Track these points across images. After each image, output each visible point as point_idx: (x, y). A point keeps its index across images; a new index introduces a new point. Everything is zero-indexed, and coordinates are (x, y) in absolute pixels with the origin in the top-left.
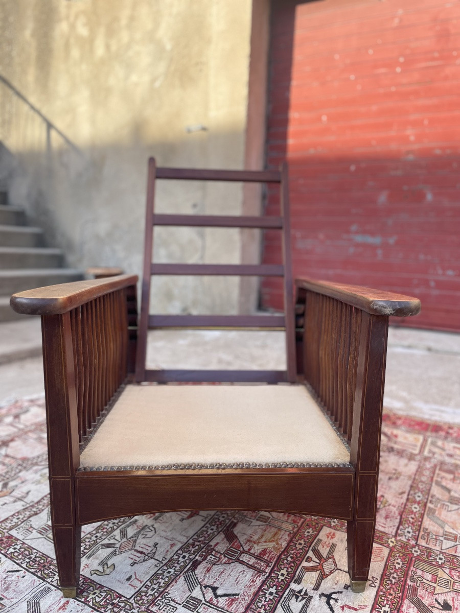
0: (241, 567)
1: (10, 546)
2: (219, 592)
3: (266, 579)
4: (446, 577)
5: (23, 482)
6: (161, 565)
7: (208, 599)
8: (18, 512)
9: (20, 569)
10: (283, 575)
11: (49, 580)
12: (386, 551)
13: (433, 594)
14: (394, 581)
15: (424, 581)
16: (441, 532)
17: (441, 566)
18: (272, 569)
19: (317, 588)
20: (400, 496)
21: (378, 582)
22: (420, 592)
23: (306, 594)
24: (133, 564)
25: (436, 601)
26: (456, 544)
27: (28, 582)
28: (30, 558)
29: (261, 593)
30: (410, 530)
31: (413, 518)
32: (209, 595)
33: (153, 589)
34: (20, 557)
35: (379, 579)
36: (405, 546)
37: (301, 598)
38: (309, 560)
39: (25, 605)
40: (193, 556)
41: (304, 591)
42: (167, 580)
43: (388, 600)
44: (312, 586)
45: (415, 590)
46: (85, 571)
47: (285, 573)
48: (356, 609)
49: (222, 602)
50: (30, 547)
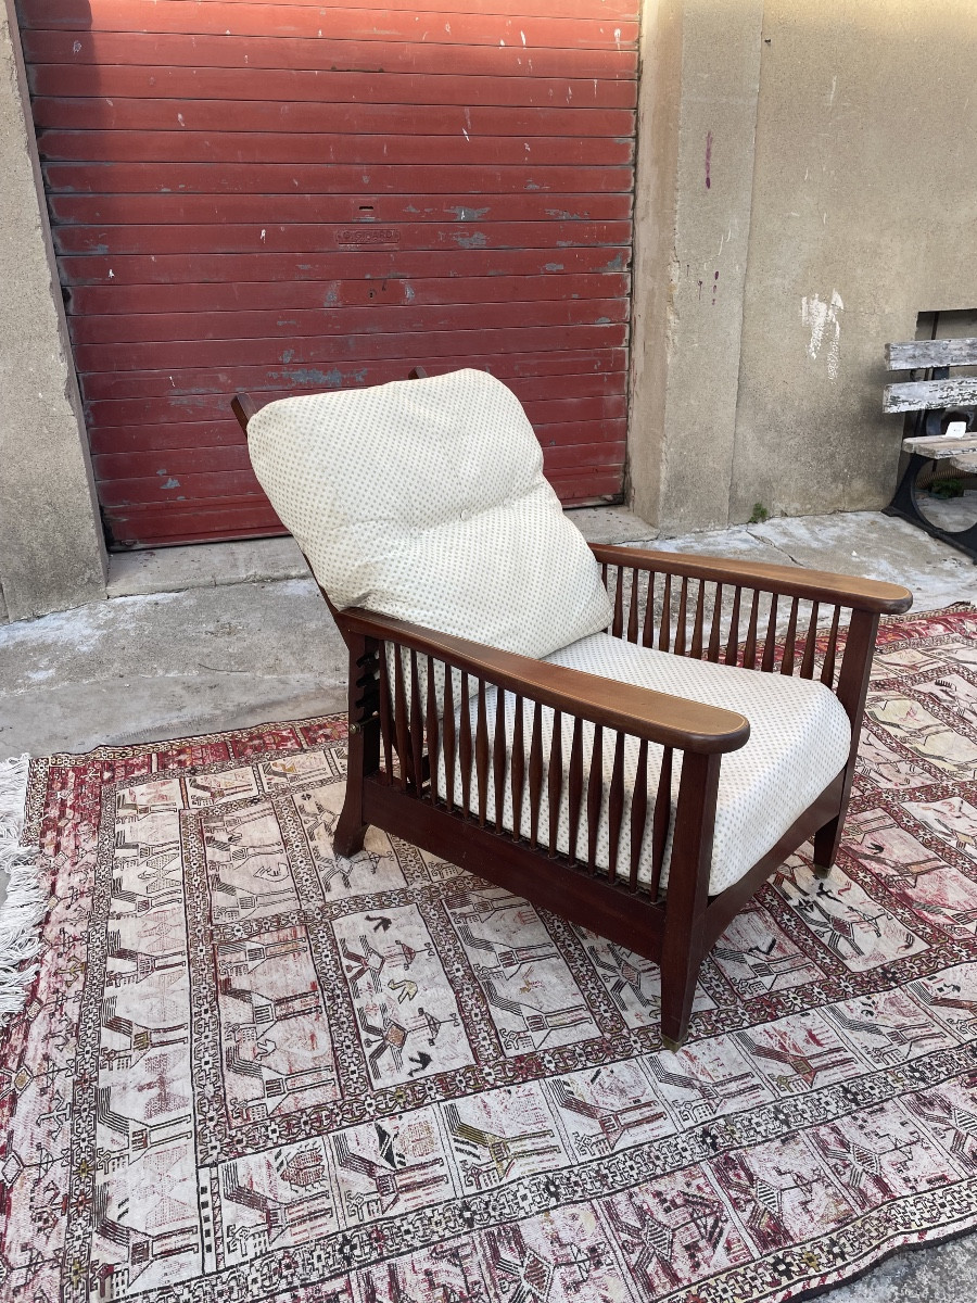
0: (742, 918)
1: (539, 1064)
2: (764, 949)
3: (769, 913)
5: (385, 1010)
7: (767, 960)
8: (468, 1035)
9: (595, 1069)
10: (773, 901)
13: (860, 844)
19: (805, 893)
23: (806, 902)
27: (626, 1070)
28: (580, 1055)
29: (784, 925)
32: (762, 956)
33: (717, 986)
34: (570, 1062)
37: (808, 907)
39: (663, 1085)
41: (802, 901)
43: (852, 868)
44: (800, 893)
47: (772, 898)
48: (848, 889)
49: (776, 954)
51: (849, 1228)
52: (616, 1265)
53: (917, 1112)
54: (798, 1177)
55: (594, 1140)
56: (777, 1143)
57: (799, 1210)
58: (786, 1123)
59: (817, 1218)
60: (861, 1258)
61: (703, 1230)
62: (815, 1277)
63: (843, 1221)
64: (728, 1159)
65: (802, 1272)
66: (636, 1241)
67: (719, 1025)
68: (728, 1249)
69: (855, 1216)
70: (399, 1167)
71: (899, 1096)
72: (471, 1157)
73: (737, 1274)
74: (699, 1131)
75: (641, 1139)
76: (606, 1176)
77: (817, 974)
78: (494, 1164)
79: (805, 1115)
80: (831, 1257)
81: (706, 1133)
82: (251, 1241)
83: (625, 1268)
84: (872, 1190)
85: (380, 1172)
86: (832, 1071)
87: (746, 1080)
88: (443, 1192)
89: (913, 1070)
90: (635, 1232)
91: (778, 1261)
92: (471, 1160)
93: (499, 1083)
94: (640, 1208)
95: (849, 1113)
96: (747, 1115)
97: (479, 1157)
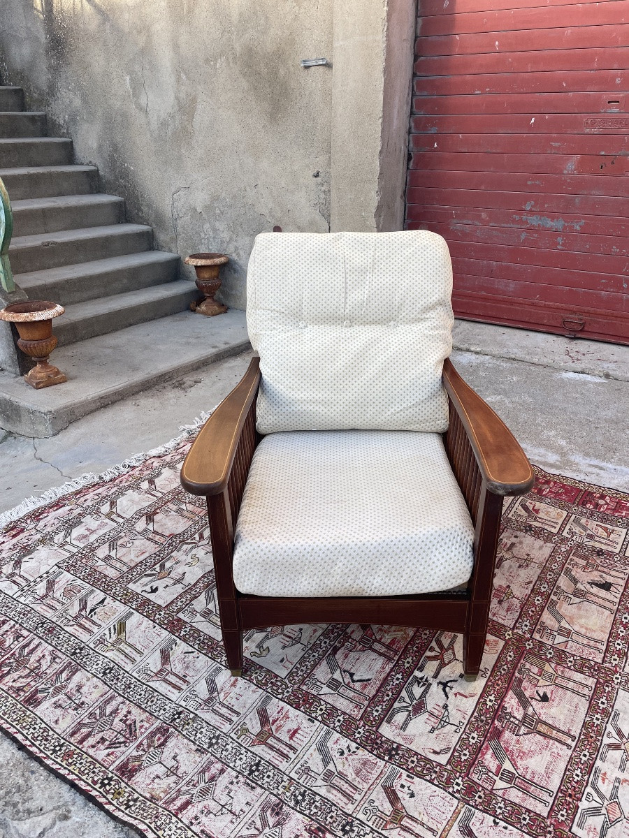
0: (374, 656)
1: (181, 629)
2: (355, 678)
3: (394, 666)
4: (551, 671)
5: (177, 563)
6: (307, 649)
7: (346, 683)
8: (180, 595)
9: (194, 650)
10: (408, 662)
11: (219, 660)
12: (502, 643)
13: (536, 686)
14: (503, 672)
15: (531, 674)
16: (557, 626)
17: (549, 661)
18: (400, 657)
19: (435, 677)
20: (526, 586)
21: (489, 673)
22: (525, 684)
23: (427, 680)
24: (284, 648)
25: (537, 692)
26: (567, 640)
27: (203, 662)
28: (199, 640)
29: (389, 678)
30: (527, 623)
31: (533, 611)
32: (347, 680)
33: (302, 671)
34: (191, 639)
35: (490, 670)
36: (520, 639)
37: (422, 683)
38: (432, 649)
39: (204, 681)
40: (333, 642)
41: (425, 678)
42: (312, 663)
43: (494, 690)
44: (432, 674)
45: (521, 681)
46: (246, 654)
47: (411, 661)
48: (466, 697)
49: (358, 686)
50: (197, 630)
51: (149, 803)
52: (78, 716)
53: (263, 808)
54: (177, 767)
55: (149, 672)
56: (194, 748)
57: (152, 776)
58: (211, 745)
59: (150, 786)
60: (129, 816)
61: (114, 739)
62: (107, 799)
63: (153, 799)
64: (167, 730)
65: (108, 792)
66: (98, 717)
67: (270, 685)
68: (109, 755)
69: (157, 802)
70: (89, 616)
71: (272, 793)
72: (109, 635)
73: (94, 764)
74: (181, 709)
75: (161, 690)
76: (130, 688)
77: (356, 712)
78: (109, 645)
79: (224, 752)
80: (126, 802)
81: (180, 713)
82: (31, 599)
83: (79, 720)
84: (178, 803)
85: (83, 613)
86: (270, 752)
87: (233, 714)
88: (85, 637)
89: (303, 795)
90: (103, 714)
91: (110, 779)
92: (108, 636)
93: (158, 622)
94: (118, 709)
95: (239, 773)
96: (204, 724)
97: (110, 637)
